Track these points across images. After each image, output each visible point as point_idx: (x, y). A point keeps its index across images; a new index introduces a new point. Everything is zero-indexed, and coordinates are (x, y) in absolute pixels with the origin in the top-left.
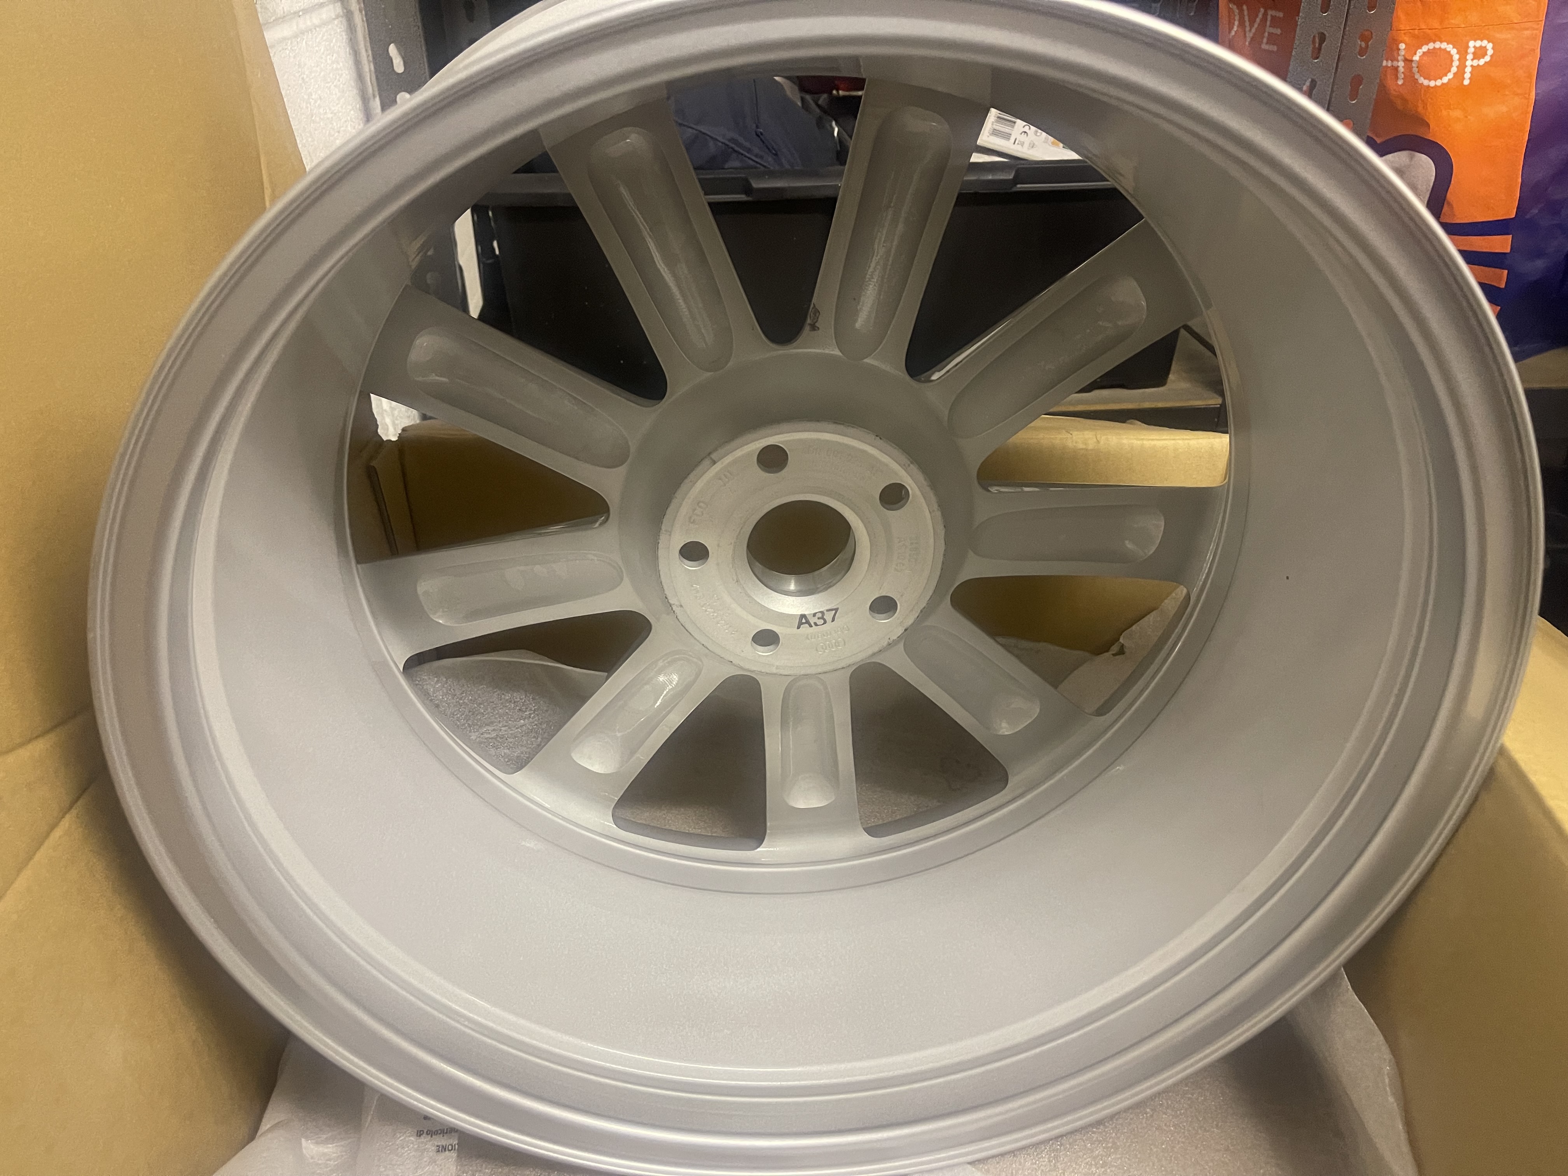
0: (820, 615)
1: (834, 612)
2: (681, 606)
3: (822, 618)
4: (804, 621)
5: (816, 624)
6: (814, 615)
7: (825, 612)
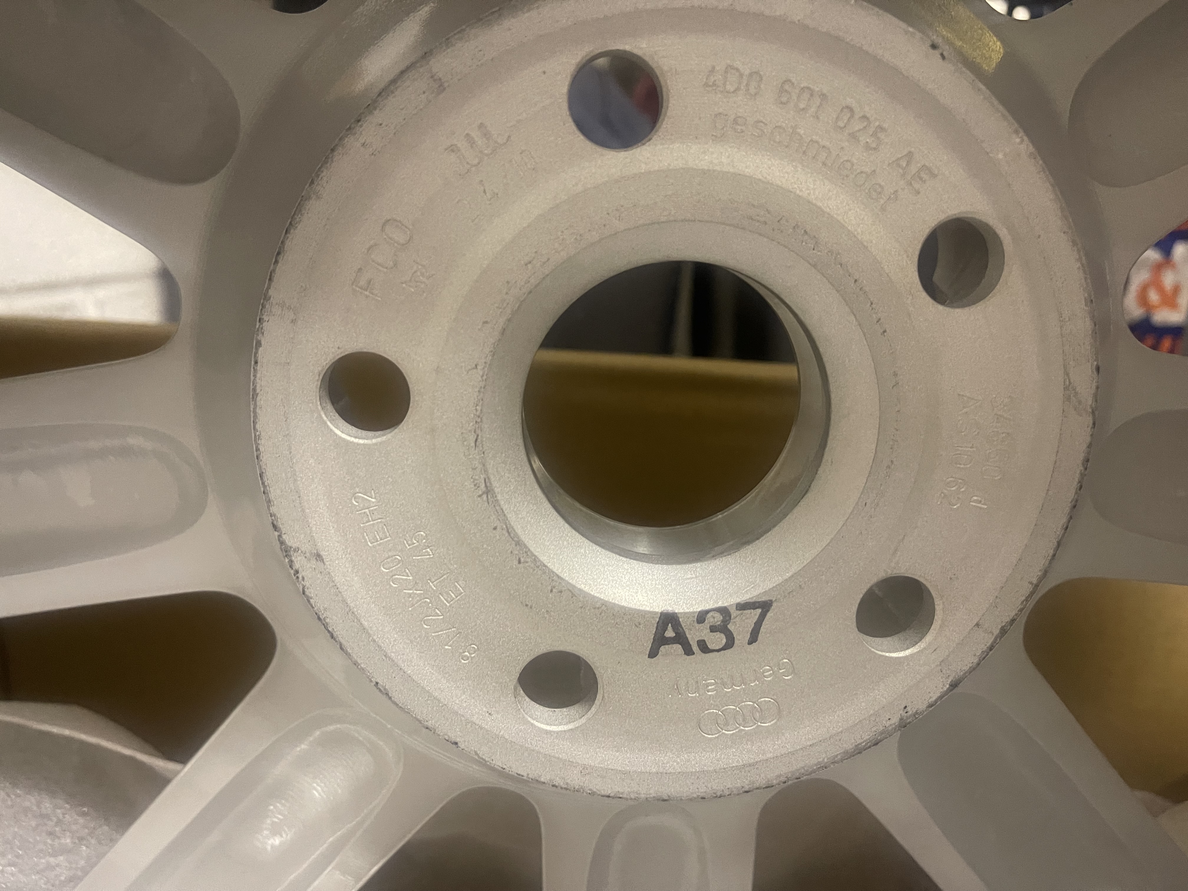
0: (718, 619)
1: (759, 611)
2: (319, 557)
3: (723, 628)
4: (670, 633)
5: (704, 647)
6: (701, 617)
7: (734, 613)
